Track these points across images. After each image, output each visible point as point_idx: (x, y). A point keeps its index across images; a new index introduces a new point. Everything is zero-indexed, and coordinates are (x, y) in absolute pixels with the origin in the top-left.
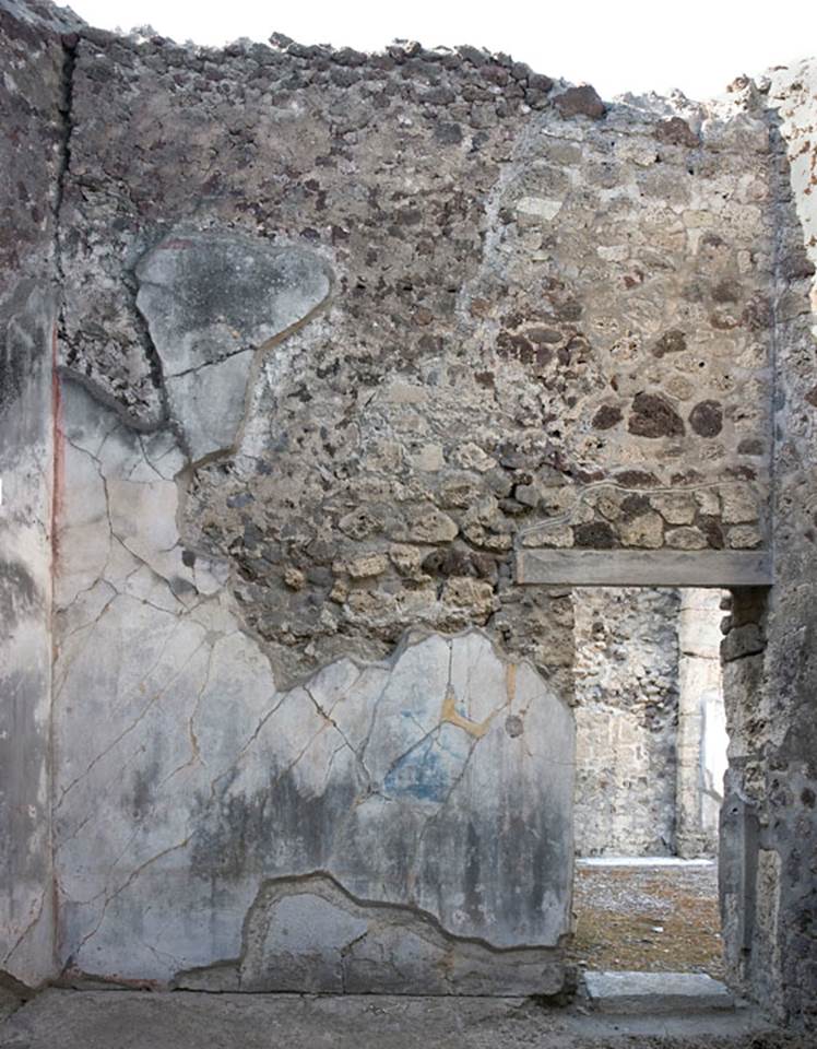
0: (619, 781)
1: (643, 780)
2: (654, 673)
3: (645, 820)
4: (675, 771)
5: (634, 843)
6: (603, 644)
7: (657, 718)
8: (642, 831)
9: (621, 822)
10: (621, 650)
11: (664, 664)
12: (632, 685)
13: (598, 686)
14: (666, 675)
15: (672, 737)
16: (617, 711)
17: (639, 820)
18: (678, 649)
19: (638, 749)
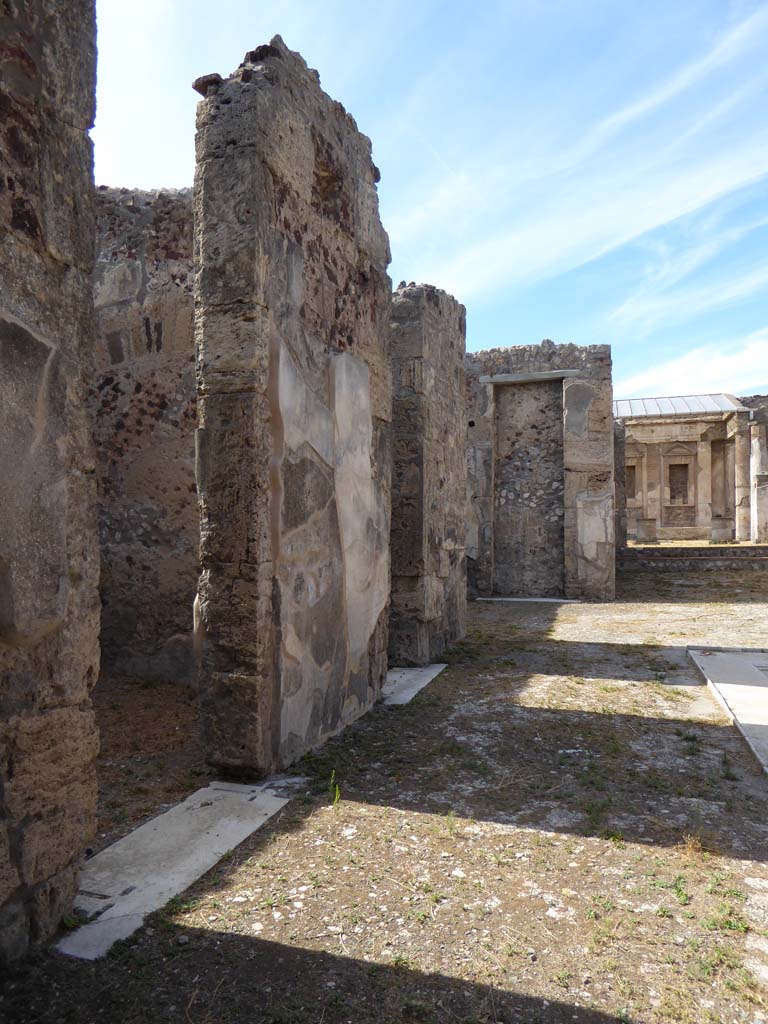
0: (527, 550)
1: (543, 549)
3: (545, 574)
4: (563, 543)
5: (538, 589)
8: (543, 581)
9: (528, 576)
11: (557, 474)
17: (541, 574)
18: (563, 465)
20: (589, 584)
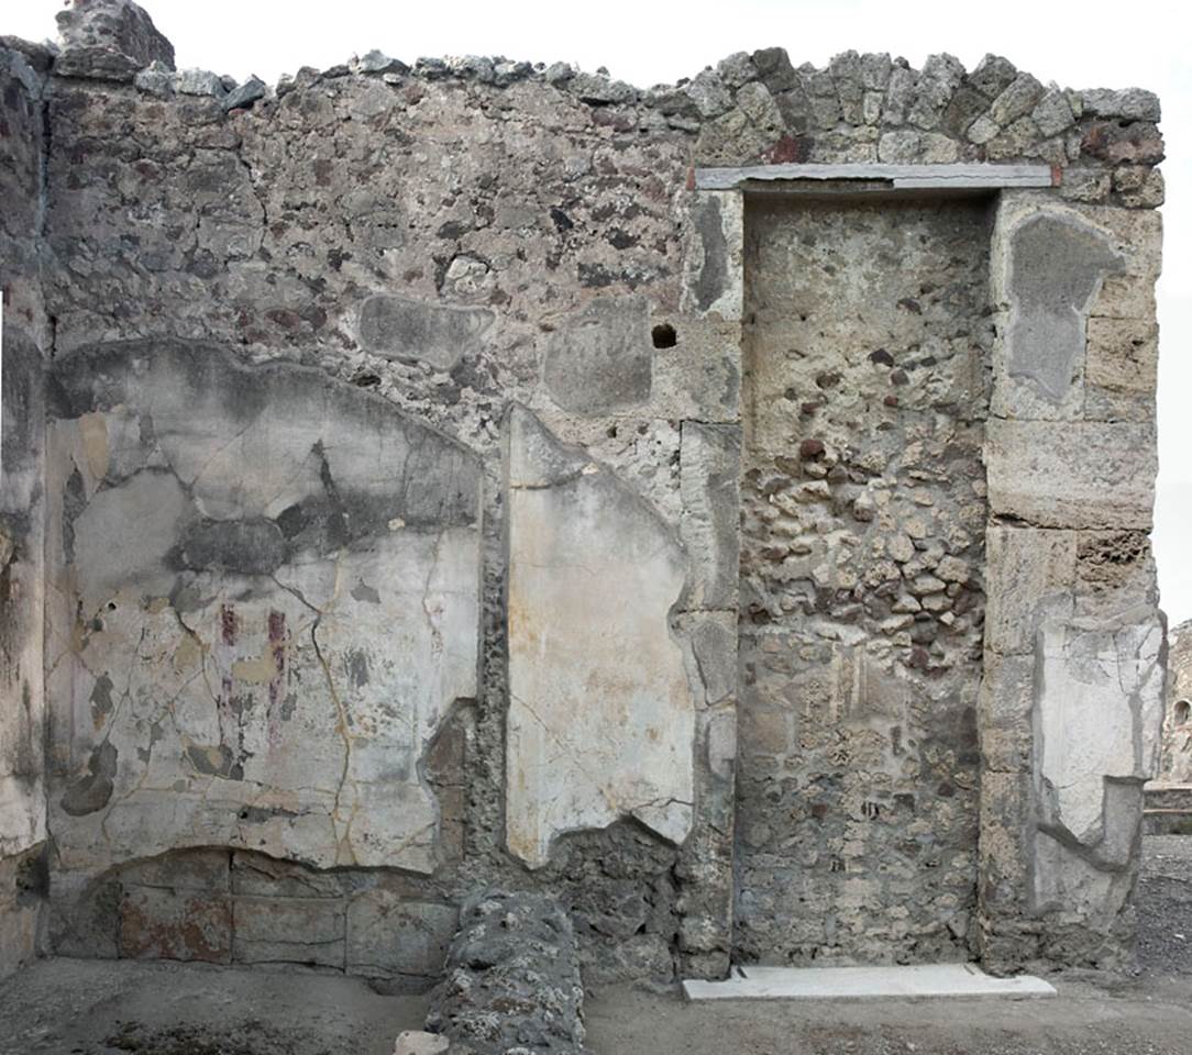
0: (853, 804)
1: (906, 801)
2: (935, 551)
3: (909, 888)
4: (977, 782)
5: (884, 938)
6: (823, 485)
7: (938, 646)
8: (902, 912)
9: (856, 893)
10: (863, 501)
11: (954, 530)
12: (883, 579)
13: (810, 579)
14: (961, 553)
15: (969, 687)
16: (852, 635)
17: (896, 888)
18: (984, 499)
19: (896, 733)
20: (1065, 918)
